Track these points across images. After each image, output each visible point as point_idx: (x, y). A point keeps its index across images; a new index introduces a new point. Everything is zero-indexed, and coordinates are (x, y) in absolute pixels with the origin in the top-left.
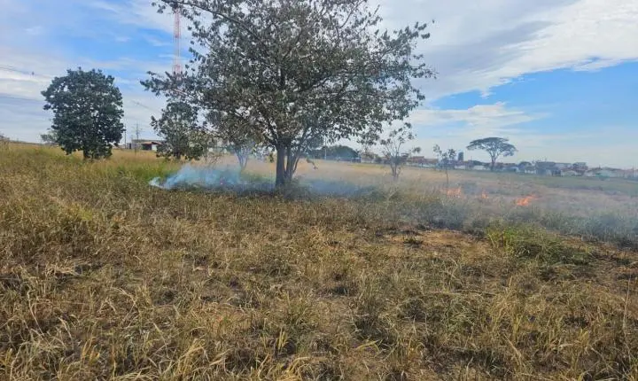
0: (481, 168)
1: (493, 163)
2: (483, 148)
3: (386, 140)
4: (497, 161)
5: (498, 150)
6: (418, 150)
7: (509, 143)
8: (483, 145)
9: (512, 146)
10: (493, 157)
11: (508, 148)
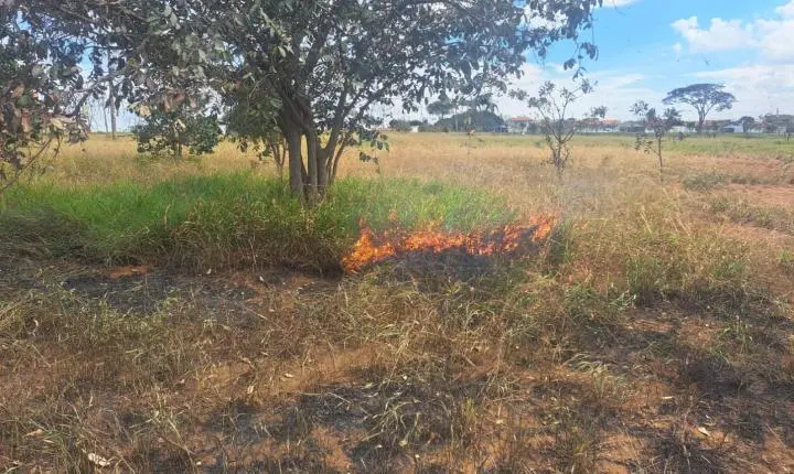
0: (682, 129)
1: (701, 121)
2: (686, 100)
3: (538, 97)
4: (708, 118)
5: (709, 102)
6: (602, 112)
7: (724, 90)
8: (687, 96)
9: (729, 95)
10: (702, 113)
11: (723, 99)
